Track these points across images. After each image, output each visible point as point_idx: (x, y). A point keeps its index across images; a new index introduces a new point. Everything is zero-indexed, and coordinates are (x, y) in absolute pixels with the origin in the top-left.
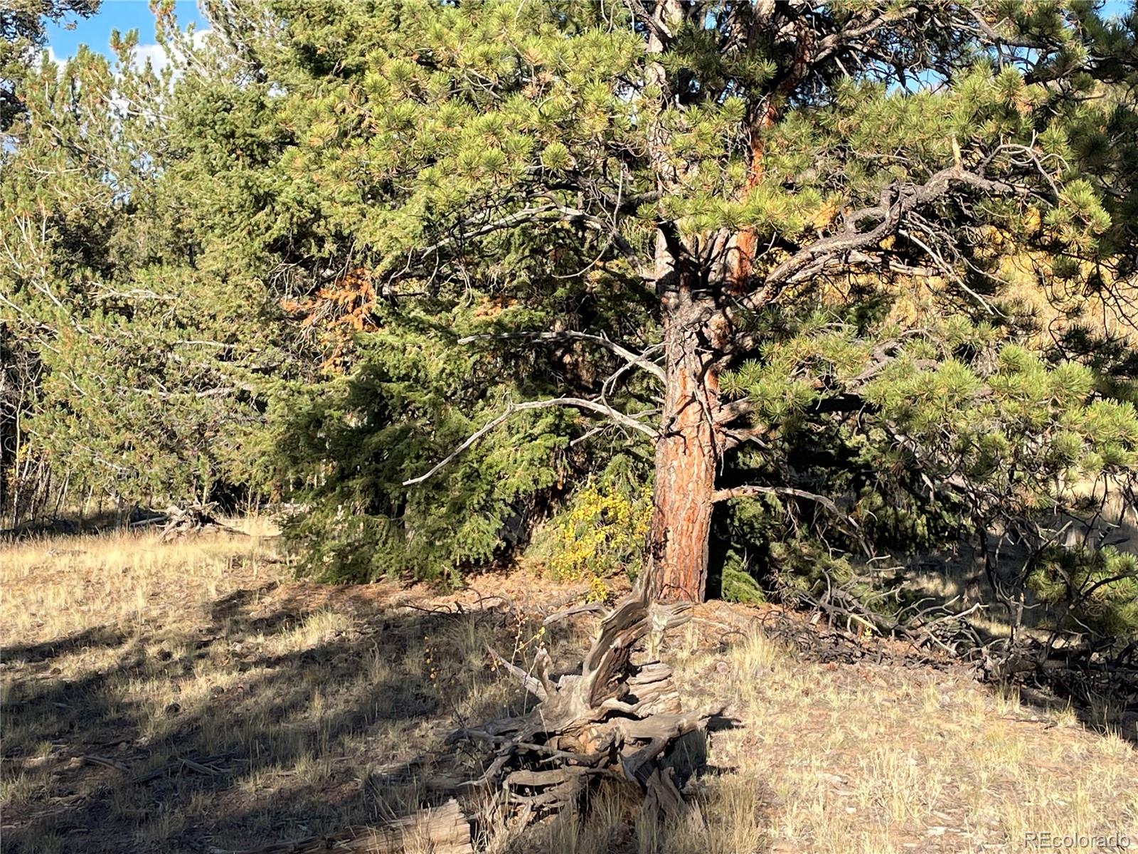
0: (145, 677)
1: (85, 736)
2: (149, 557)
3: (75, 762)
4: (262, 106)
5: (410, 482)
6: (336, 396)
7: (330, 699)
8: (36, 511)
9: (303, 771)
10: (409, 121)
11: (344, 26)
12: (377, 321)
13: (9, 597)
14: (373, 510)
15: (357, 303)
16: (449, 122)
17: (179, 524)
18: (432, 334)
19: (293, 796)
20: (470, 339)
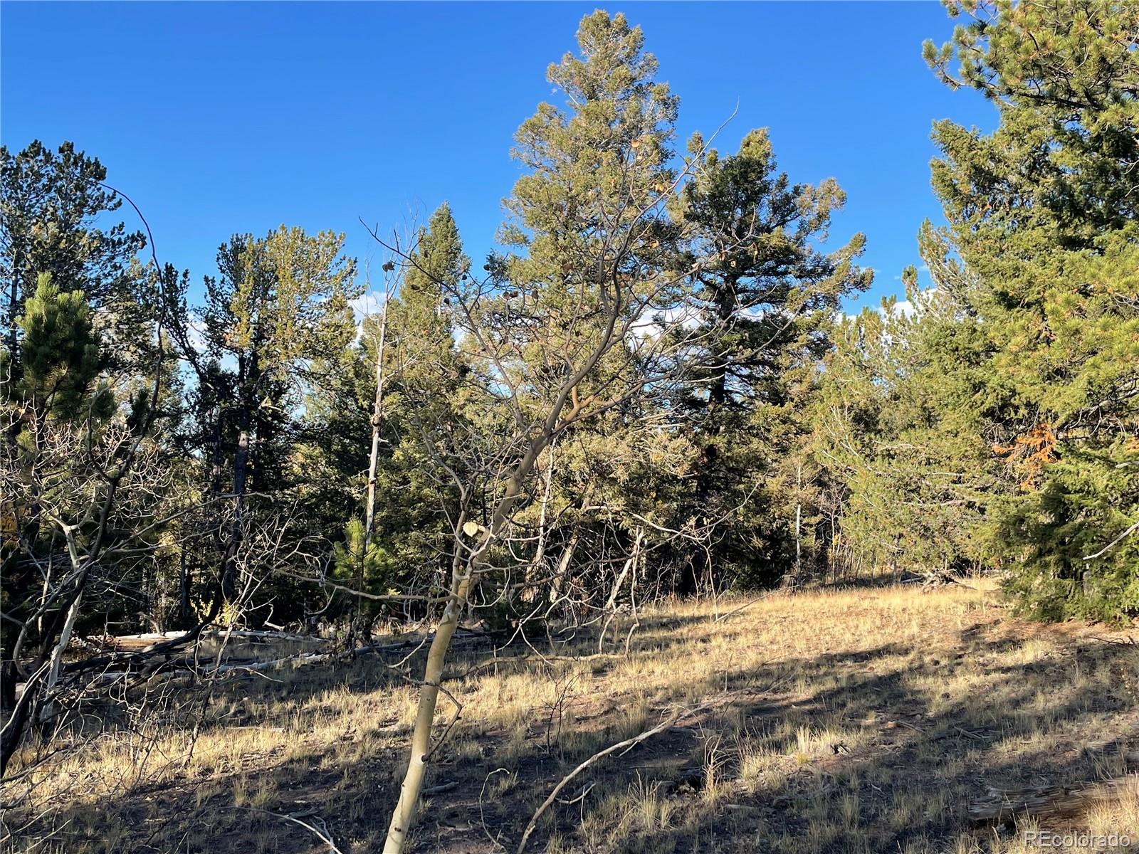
0: (926, 675)
1: (895, 709)
2: (917, 602)
3: (891, 724)
4: (975, 330)
5: (1088, 557)
6: (1033, 504)
7: (1049, 697)
8: (845, 573)
9: (1036, 742)
10: (1077, 330)
11: (1026, 277)
12: (1058, 456)
13: (838, 624)
14: (1063, 575)
15: (1042, 445)
16: (1105, 328)
17: (932, 582)
18: (1096, 462)
19: (1033, 758)
20: (1125, 464)
